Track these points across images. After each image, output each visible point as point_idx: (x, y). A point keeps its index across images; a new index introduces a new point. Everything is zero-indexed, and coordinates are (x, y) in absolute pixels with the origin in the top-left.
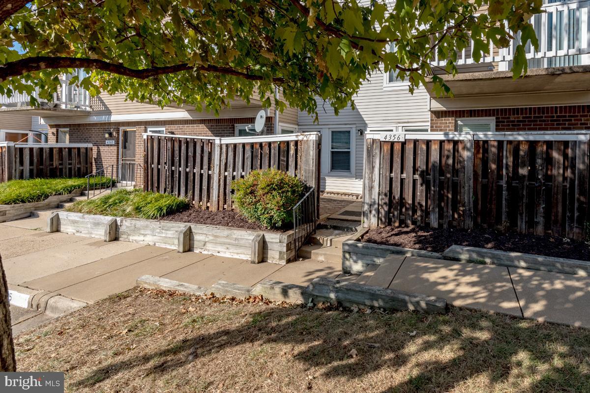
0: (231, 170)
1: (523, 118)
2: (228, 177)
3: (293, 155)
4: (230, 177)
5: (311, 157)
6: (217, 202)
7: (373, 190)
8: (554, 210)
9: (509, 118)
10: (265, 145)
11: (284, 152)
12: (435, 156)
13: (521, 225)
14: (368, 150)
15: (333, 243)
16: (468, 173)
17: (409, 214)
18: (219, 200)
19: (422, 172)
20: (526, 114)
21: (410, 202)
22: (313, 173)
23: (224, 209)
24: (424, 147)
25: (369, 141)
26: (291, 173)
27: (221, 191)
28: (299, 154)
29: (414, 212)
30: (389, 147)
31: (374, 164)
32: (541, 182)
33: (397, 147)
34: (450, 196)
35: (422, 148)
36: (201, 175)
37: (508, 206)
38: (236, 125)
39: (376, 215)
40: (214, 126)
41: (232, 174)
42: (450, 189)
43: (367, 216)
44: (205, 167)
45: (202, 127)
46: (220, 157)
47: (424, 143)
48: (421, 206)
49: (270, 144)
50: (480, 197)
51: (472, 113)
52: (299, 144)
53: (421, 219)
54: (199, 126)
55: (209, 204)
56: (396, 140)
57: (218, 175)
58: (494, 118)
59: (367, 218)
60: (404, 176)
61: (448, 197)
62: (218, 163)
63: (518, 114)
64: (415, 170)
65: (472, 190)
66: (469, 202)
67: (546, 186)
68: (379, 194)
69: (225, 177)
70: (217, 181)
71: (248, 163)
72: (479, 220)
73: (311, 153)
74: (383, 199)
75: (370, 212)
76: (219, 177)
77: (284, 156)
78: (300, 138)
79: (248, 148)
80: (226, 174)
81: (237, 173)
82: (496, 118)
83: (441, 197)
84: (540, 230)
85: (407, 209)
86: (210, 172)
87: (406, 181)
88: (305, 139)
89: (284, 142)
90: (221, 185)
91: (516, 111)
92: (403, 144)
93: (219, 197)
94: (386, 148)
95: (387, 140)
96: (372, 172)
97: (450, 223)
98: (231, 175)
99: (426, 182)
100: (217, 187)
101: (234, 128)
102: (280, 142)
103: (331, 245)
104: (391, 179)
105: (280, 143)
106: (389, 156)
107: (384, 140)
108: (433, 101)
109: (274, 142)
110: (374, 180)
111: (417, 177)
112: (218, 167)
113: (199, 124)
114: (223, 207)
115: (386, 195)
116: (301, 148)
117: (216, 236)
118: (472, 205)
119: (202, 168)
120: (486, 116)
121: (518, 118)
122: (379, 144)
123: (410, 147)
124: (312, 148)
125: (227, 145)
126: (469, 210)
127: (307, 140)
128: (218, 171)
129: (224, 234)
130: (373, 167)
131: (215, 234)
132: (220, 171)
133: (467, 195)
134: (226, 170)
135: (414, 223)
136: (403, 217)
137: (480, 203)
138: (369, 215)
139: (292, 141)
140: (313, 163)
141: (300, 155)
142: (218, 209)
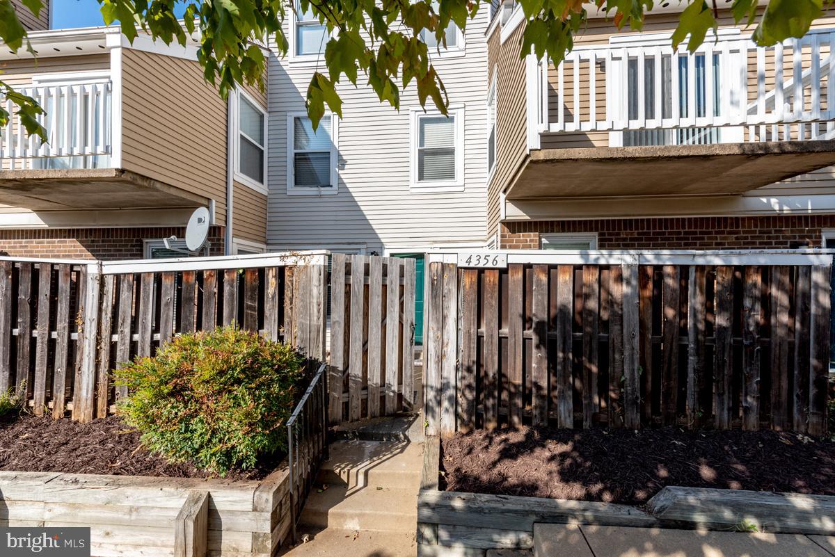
0: (127, 330)
1: (639, 234)
2: (119, 344)
3: (273, 297)
4: (124, 344)
5: (315, 301)
6: (90, 402)
7: (444, 361)
8: (775, 386)
9: (618, 234)
10: (210, 275)
11: (253, 290)
12: (564, 294)
13: (721, 415)
14: (433, 284)
15: (370, 480)
16: (628, 326)
17: (515, 405)
18: (95, 395)
19: (540, 324)
20: (643, 228)
21: (519, 381)
22: (318, 331)
23: (109, 414)
24: (544, 278)
25: (434, 267)
26: (269, 333)
27: (101, 375)
28: (288, 294)
29: (527, 399)
30: (475, 279)
31: (445, 311)
32: (754, 338)
33: (491, 279)
34: (594, 369)
35: (539, 280)
36: (52, 344)
37: (699, 381)
38: (145, 240)
39: (452, 410)
40: (98, 242)
41: (128, 338)
42: (596, 354)
43: (433, 412)
44: (62, 323)
45: (72, 244)
46: (101, 303)
47: (543, 271)
48: (539, 388)
49: (220, 273)
50: (649, 367)
51: (564, 226)
52: (287, 273)
53: (541, 413)
54: (66, 242)
55: (70, 406)
56: (490, 265)
57: (93, 343)
58: (596, 234)
59: (433, 417)
60: (505, 330)
61: (590, 371)
62: (95, 316)
63: (631, 229)
64: (526, 320)
65: (637, 356)
66: (633, 379)
67: (762, 343)
68: (457, 369)
69: (113, 346)
70: (93, 355)
71: (169, 313)
72: (649, 411)
73: (315, 291)
74: (463, 378)
75: (440, 403)
76: (97, 345)
77: (252, 299)
78: (290, 261)
79: (168, 283)
80: (115, 338)
81: (143, 338)
82: (600, 235)
83: (579, 370)
84: (753, 421)
85: (511, 395)
86: (75, 336)
87: (511, 342)
88: (301, 263)
89: (253, 270)
90: (102, 364)
91: (628, 224)
92: (503, 272)
93: (96, 388)
94: (468, 281)
95: (472, 265)
96: (442, 326)
97: (595, 418)
98: (128, 342)
99: (547, 343)
100: (92, 368)
101: (141, 246)
102: (245, 270)
103: (366, 484)
104: (479, 338)
105: (244, 273)
106: (474, 296)
107: (466, 265)
108: (510, 205)
109: (230, 270)
110: (445, 341)
111: (530, 333)
112: (94, 324)
113: (65, 237)
114: (108, 410)
115: (469, 370)
116: (292, 281)
117: (74, 506)
118: (637, 385)
119: (53, 327)
120: (585, 231)
121: (632, 234)
122: (454, 273)
123: (516, 278)
124: (315, 282)
125: (118, 277)
126: (633, 391)
127: (306, 267)
128: (94, 332)
129: (95, 499)
130: (444, 318)
131: (71, 501)
132: (99, 333)
133: (629, 366)
134: (114, 330)
135: (526, 420)
136: (504, 411)
137: (650, 378)
138: (437, 410)
139: (272, 267)
140: (319, 312)
141: (290, 295)
142: (95, 415)
